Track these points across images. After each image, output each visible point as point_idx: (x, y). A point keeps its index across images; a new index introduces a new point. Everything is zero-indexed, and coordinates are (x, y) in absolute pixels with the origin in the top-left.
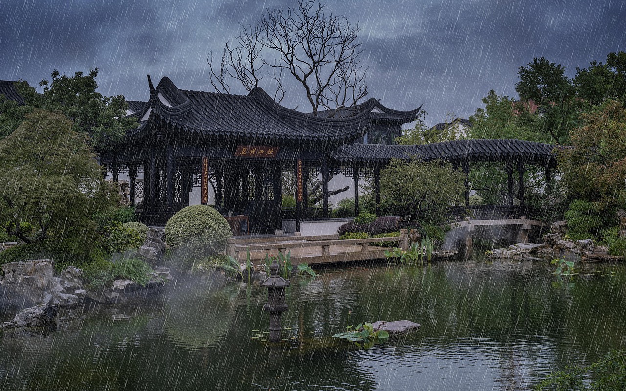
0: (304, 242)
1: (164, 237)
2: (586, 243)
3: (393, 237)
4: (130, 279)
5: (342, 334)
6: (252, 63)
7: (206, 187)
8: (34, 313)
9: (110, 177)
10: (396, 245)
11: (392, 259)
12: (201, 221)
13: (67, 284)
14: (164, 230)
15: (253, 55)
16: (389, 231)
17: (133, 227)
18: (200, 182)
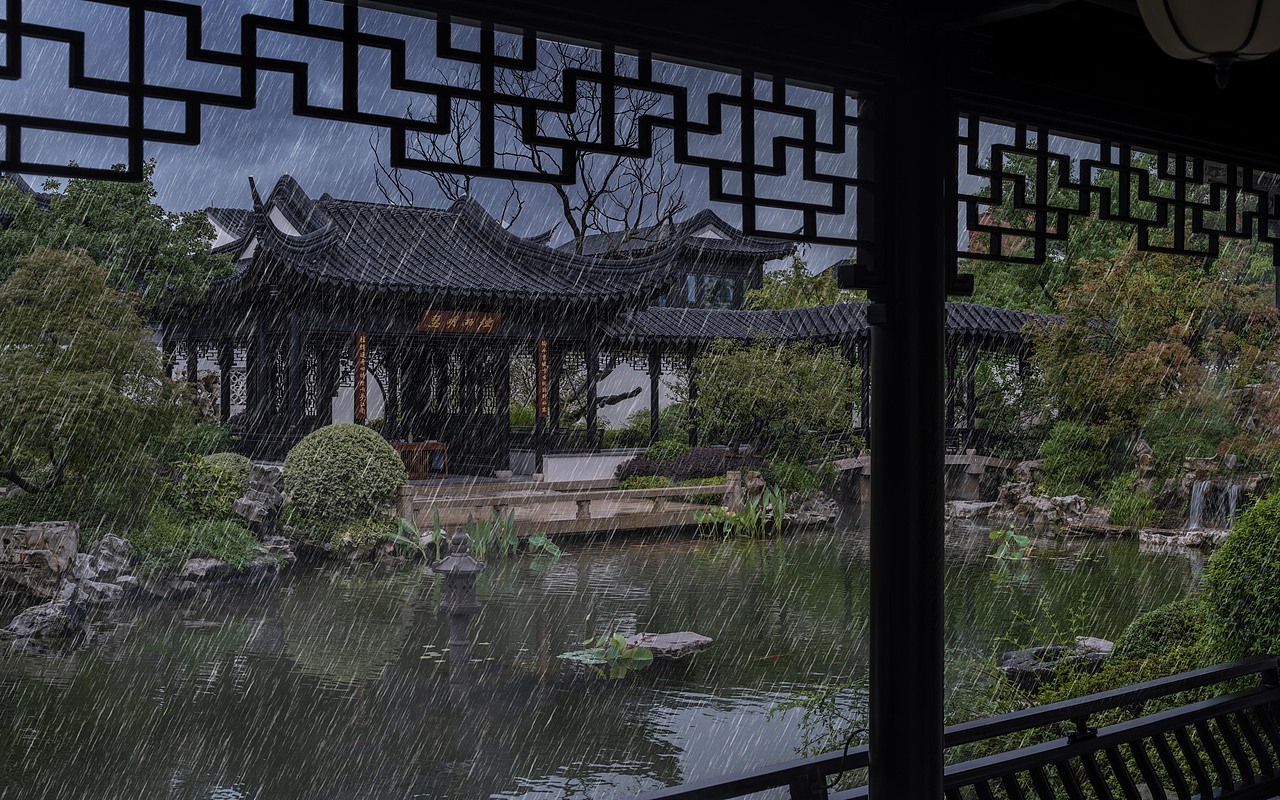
0: (549, 493)
1: (281, 481)
2: (1069, 502)
3: (713, 485)
4: (217, 558)
5: (574, 653)
6: (458, 144)
7: (363, 389)
8: (45, 615)
9: (181, 366)
10: (716, 500)
11: (707, 527)
12: (349, 454)
13: (102, 565)
14: (281, 469)
15: (461, 131)
16: (709, 475)
17: (223, 462)
18: (352, 378)
